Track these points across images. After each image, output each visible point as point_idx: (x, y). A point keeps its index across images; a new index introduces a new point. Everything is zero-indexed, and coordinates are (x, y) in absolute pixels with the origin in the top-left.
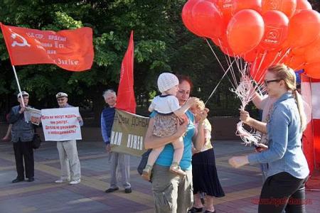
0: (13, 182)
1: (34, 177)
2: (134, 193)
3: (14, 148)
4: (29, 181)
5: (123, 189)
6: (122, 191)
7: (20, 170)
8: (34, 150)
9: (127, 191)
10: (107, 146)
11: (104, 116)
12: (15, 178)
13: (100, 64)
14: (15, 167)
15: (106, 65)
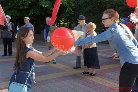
0: (3, 56)
1: (12, 54)
2: (57, 64)
3: (4, 41)
4: (10, 56)
5: (53, 62)
6: (52, 63)
7: (5, 50)
8: (12, 42)
9: (54, 63)
10: (46, 43)
11: (46, 29)
12: (3, 54)
13: (43, 6)
14: (3, 49)
15: (46, 6)
